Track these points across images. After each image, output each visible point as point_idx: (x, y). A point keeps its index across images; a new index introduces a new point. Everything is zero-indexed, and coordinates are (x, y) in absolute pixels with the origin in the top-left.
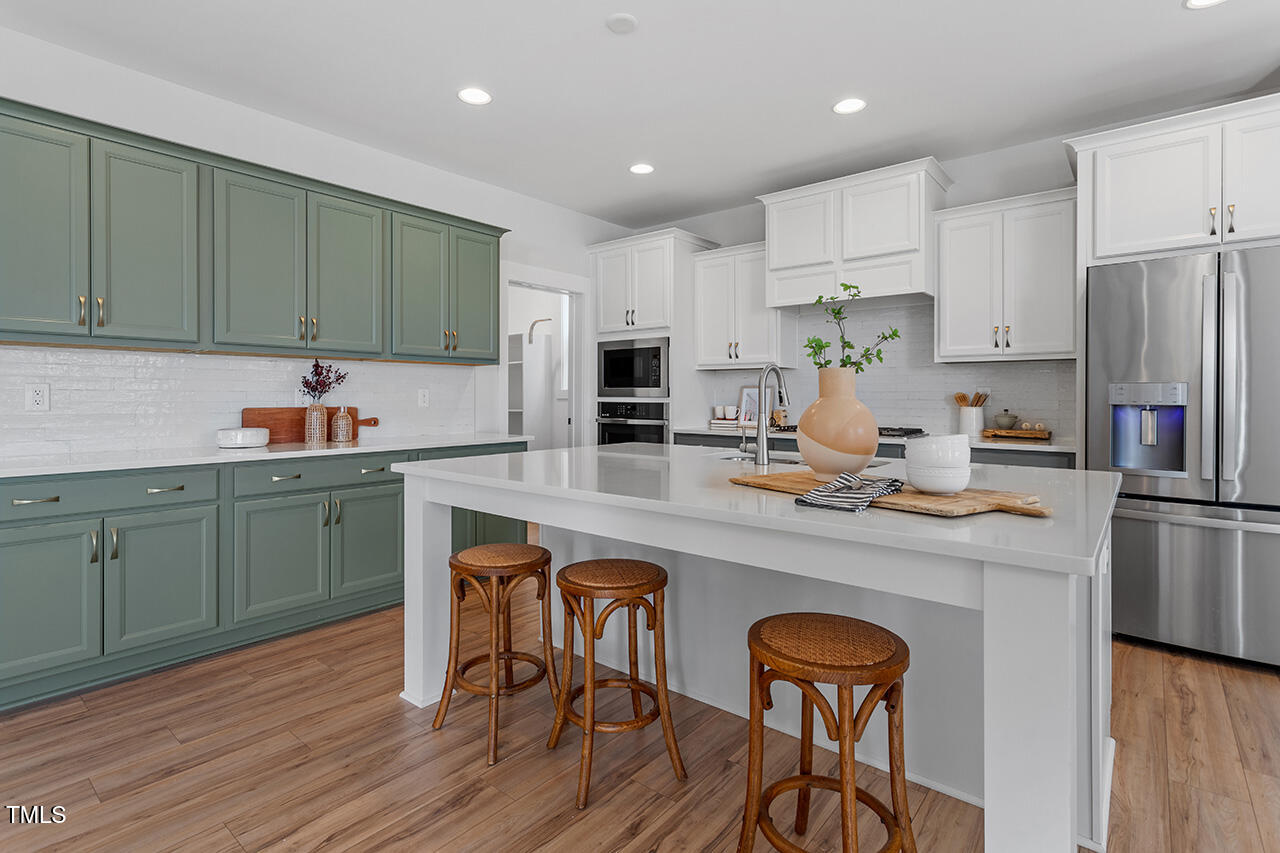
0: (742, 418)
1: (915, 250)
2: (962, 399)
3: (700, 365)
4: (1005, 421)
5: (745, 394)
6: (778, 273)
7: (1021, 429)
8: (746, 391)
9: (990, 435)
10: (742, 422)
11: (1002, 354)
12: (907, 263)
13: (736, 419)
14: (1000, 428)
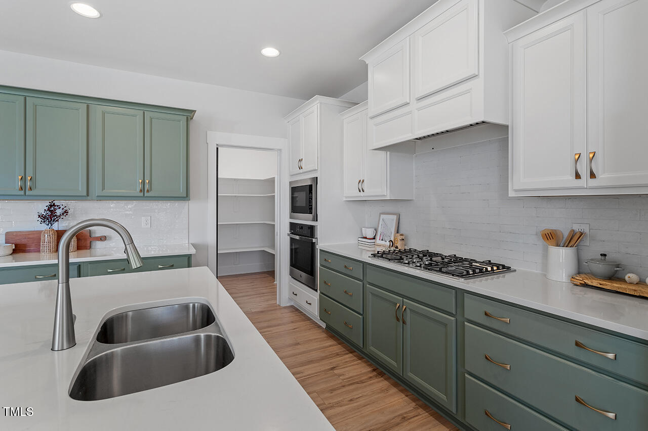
0: (378, 237)
1: (475, 76)
2: (551, 237)
3: (346, 197)
4: (600, 268)
5: (381, 220)
6: (375, 120)
7: (624, 281)
8: (383, 216)
9: (578, 282)
10: (378, 241)
11: (586, 186)
12: (468, 91)
13: (374, 238)
14: (594, 275)
